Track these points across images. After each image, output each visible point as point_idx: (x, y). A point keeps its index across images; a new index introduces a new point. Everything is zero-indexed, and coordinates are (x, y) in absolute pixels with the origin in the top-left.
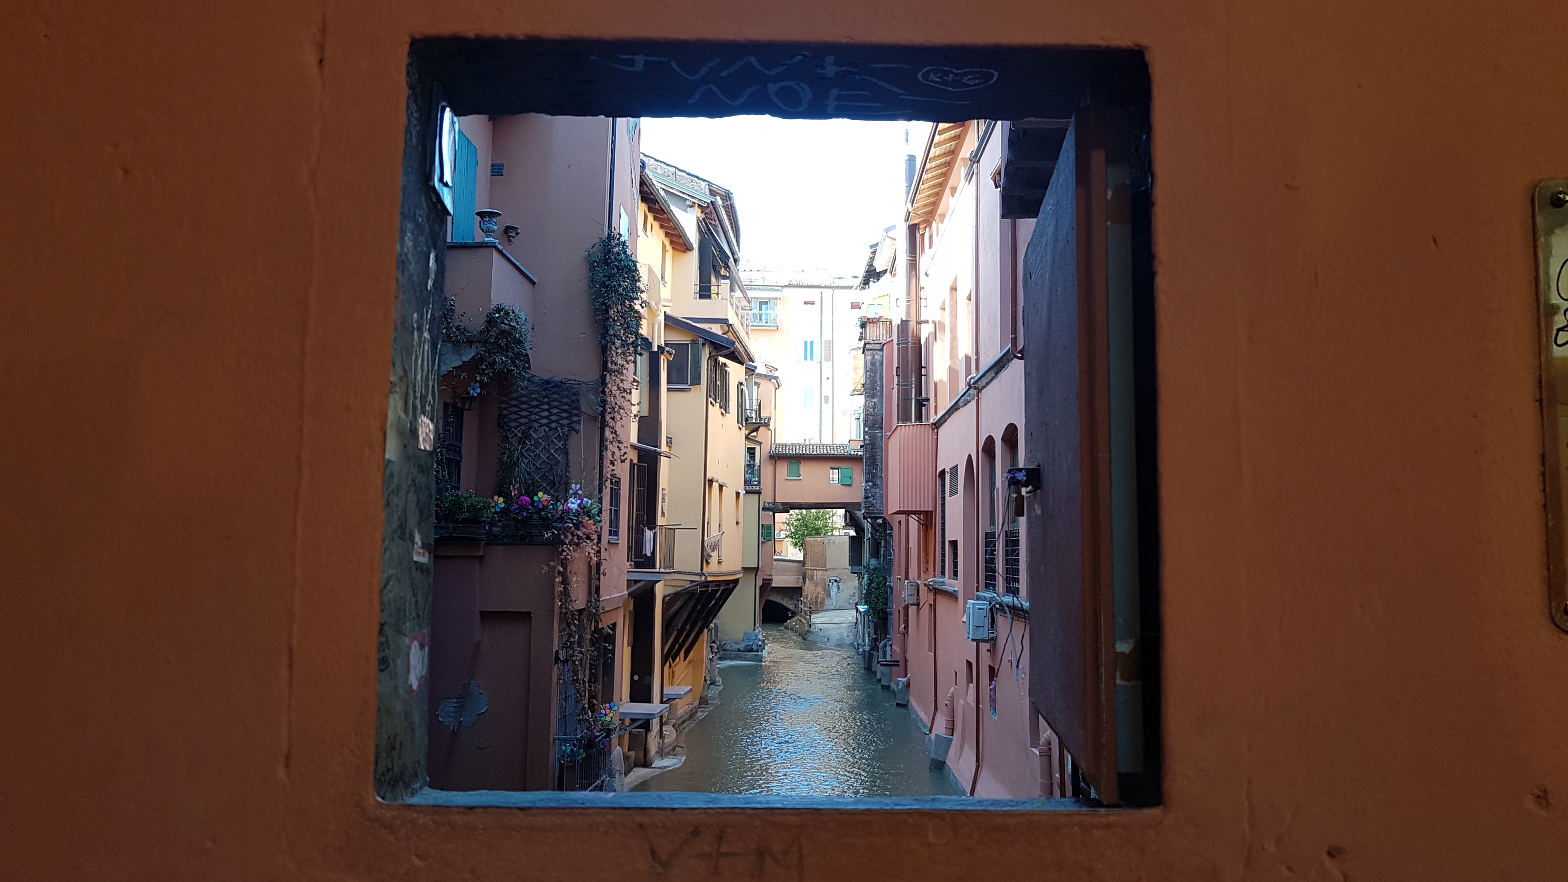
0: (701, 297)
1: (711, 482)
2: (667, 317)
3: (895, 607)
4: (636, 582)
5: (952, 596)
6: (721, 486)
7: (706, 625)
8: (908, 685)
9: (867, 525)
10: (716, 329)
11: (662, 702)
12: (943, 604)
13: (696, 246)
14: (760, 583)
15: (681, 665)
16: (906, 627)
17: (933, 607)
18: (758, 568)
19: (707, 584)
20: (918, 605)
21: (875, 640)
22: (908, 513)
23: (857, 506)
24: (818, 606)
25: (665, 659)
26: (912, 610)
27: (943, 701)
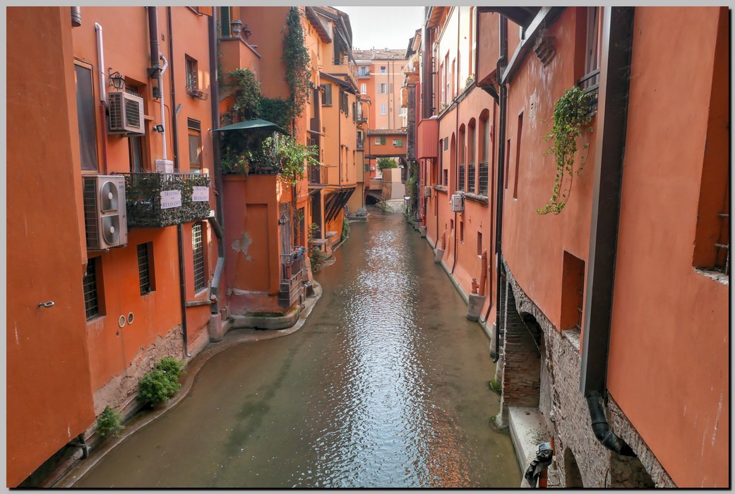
0: (336, 64)
1: (342, 146)
2: (321, 74)
3: (421, 197)
4: (312, 189)
5: (445, 193)
6: (347, 148)
7: (342, 206)
8: (426, 229)
9: (409, 163)
10: (343, 79)
11: (325, 238)
12: (441, 197)
13: (333, 41)
14: (364, 188)
15: (333, 223)
16: (425, 206)
17: (437, 198)
18: (363, 183)
19: (342, 190)
20: (430, 196)
21: (412, 211)
22: (426, 158)
23: (405, 155)
24: (388, 197)
25: (326, 221)
26: (429, 198)
27: (441, 235)
